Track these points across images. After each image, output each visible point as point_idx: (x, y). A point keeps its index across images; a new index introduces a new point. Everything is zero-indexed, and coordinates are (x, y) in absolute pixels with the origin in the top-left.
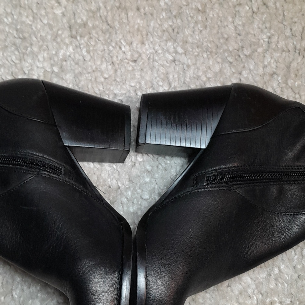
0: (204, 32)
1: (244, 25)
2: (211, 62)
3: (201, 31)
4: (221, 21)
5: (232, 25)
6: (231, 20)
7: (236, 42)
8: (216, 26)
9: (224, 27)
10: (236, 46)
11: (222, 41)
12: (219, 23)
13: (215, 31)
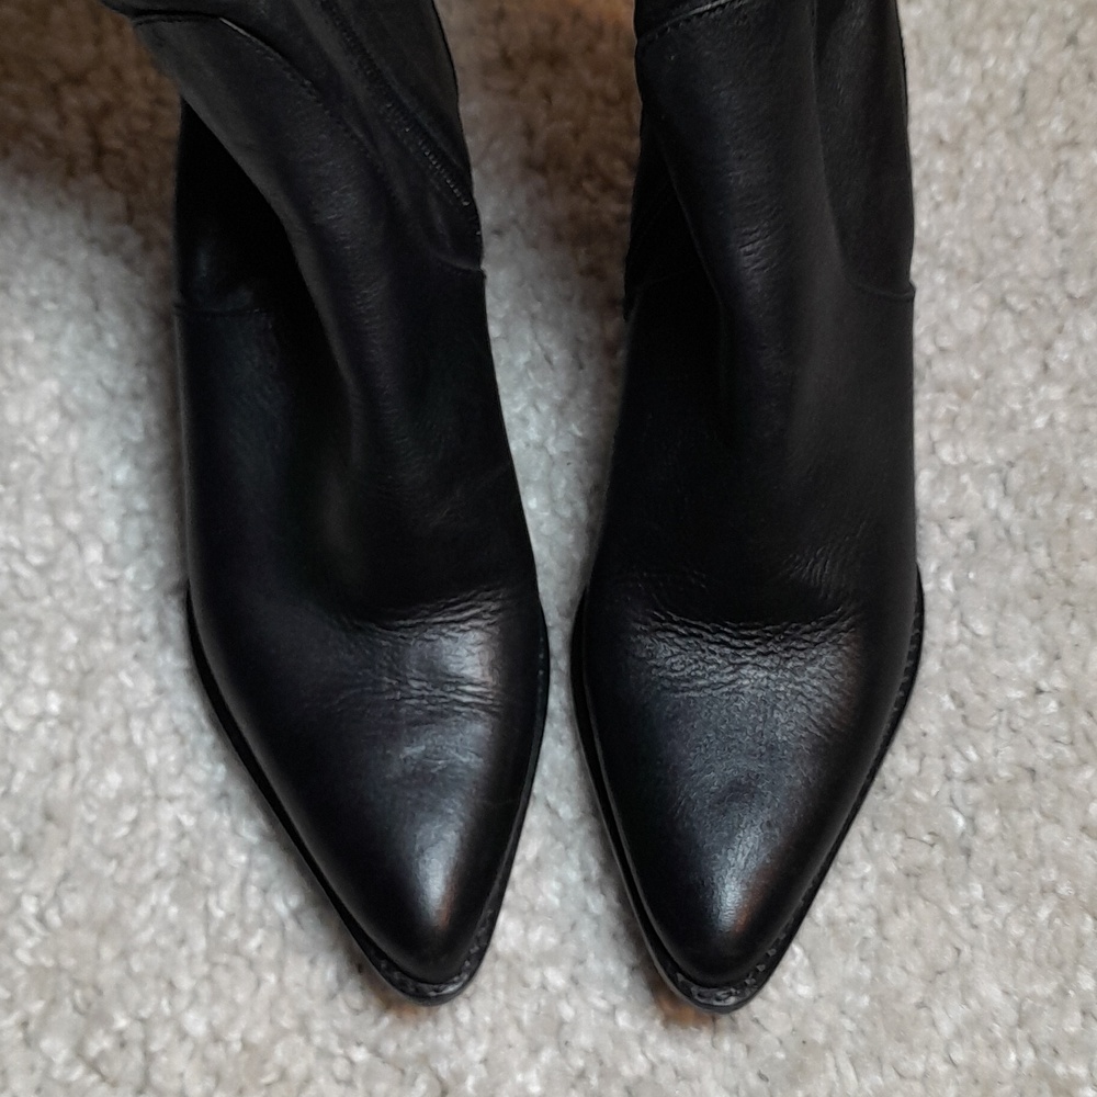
0: (946, 209)
1: (1079, 207)
2: (954, 303)
3: (938, 206)
4: (1007, 184)
5: (1041, 200)
6: (1038, 185)
7: (1045, 254)
8: (990, 197)
9: (1015, 204)
10: (1042, 266)
11: (999, 244)
12: (1000, 189)
13: (983, 212)
